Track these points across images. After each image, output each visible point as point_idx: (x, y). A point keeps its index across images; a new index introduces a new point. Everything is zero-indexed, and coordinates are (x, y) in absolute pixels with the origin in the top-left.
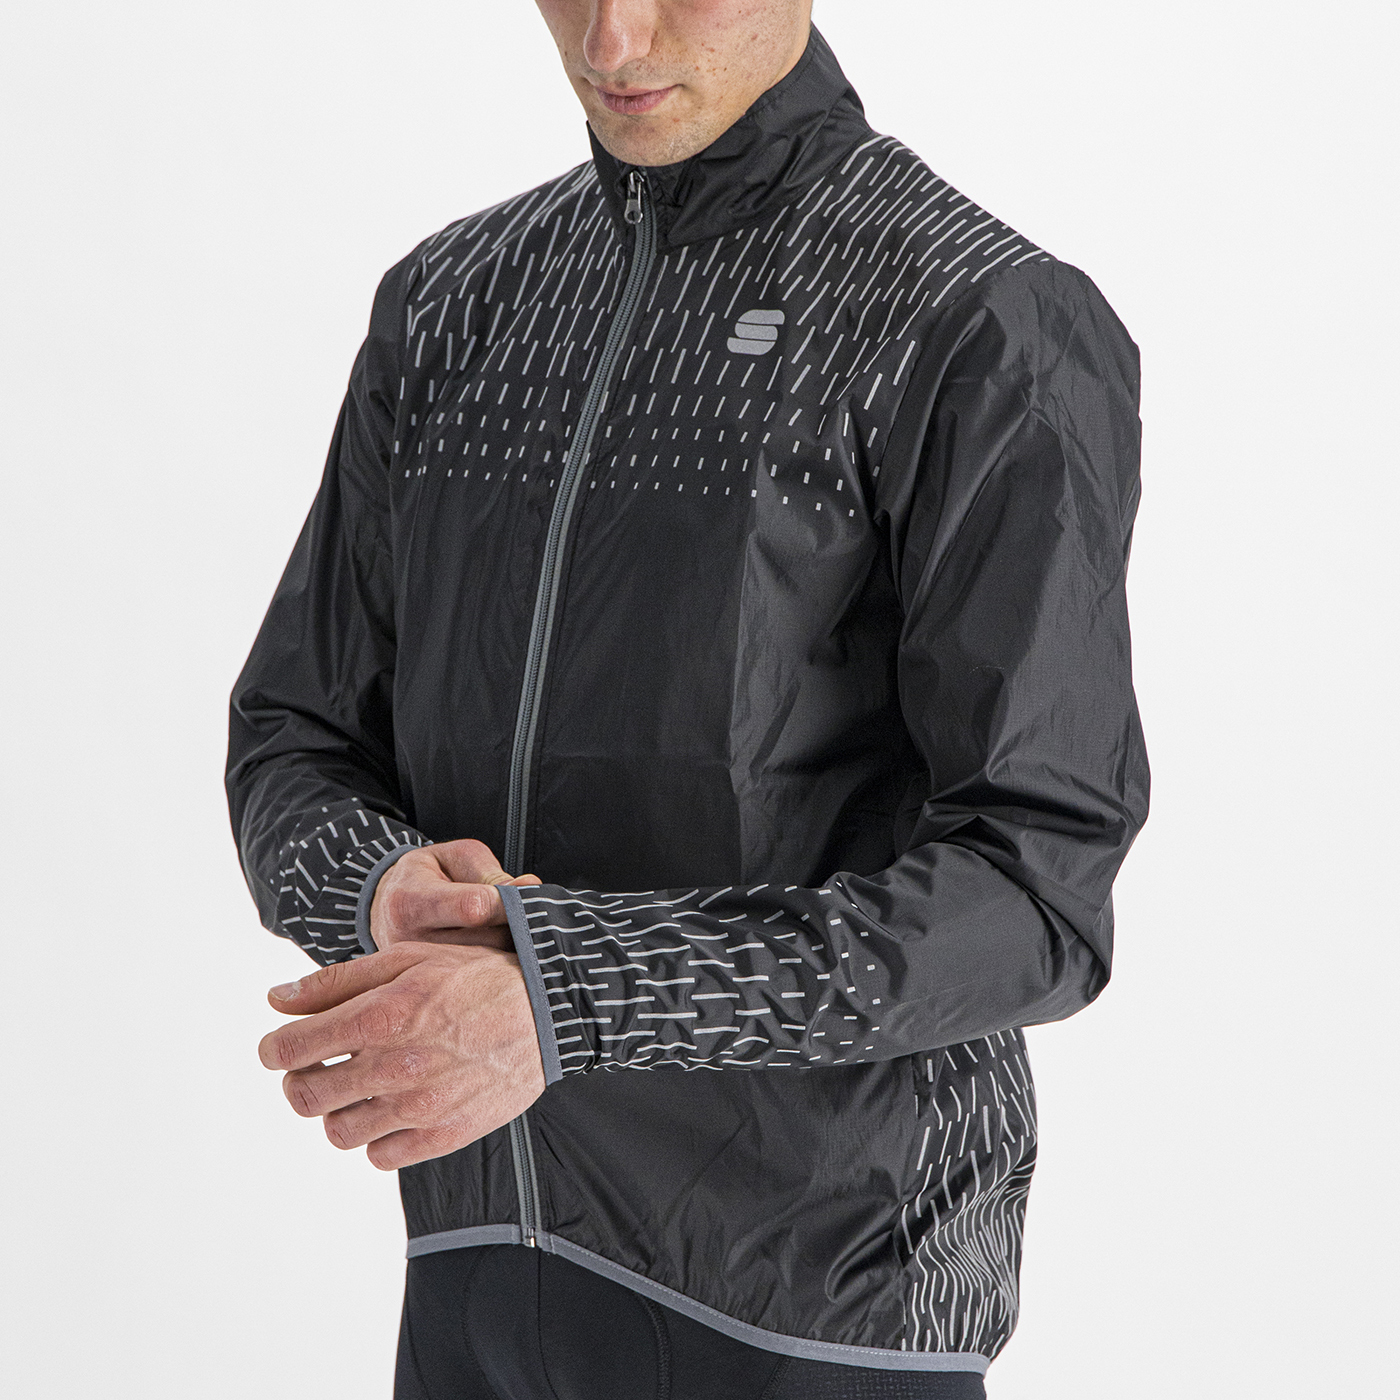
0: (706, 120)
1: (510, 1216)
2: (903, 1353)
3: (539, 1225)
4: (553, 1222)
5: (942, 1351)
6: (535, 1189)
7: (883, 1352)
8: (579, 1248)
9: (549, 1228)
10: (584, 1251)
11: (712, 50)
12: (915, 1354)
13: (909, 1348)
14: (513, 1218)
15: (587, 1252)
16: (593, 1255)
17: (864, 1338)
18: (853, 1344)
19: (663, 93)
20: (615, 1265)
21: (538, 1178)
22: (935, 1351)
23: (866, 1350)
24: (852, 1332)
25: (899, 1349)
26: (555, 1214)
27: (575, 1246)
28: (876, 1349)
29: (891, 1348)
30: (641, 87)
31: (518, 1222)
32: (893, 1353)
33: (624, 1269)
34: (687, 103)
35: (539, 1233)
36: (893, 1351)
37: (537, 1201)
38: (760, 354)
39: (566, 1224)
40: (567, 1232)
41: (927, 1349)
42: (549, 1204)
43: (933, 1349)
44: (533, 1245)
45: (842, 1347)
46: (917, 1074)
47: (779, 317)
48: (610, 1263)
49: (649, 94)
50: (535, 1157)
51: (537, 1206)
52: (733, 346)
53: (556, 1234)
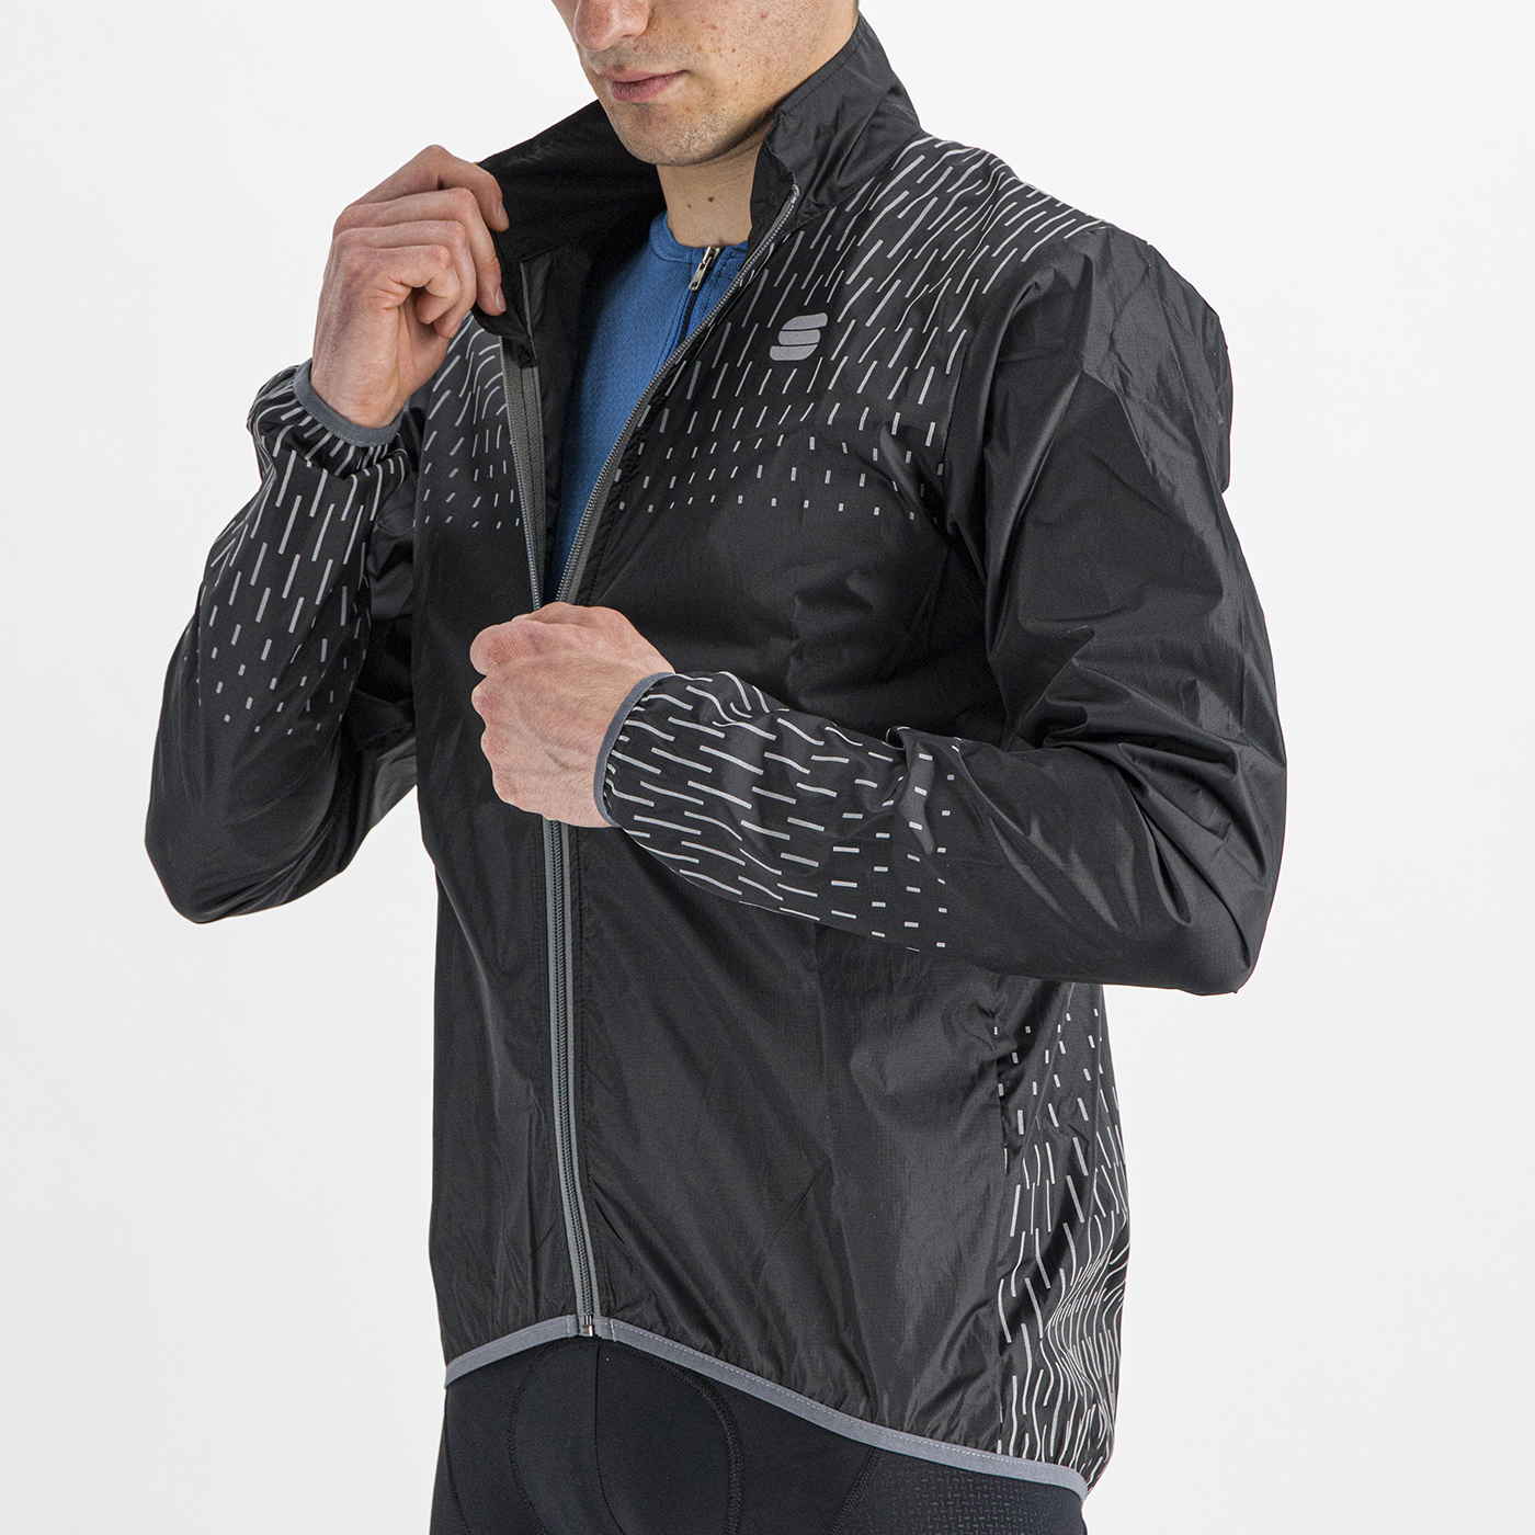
0: (723, 110)
1: (564, 1308)
2: (998, 1456)
3: (597, 1310)
4: (612, 1304)
5: (1040, 1460)
6: (593, 1270)
7: (976, 1453)
8: (642, 1331)
9: (608, 1313)
10: (647, 1334)
11: (714, 28)
12: (1011, 1459)
13: (1005, 1452)
14: (568, 1308)
15: (651, 1335)
16: (657, 1337)
17: (956, 1436)
18: (943, 1441)
19: (667, 78)
20: (682, 1347)
21: (595, 1258)
22: (1033, 1459)
23: (958, 1448)
24: (943, 1428)
25: (994, 1451)
26: (615, 1298)
27: (638, 1330)
28: (968, 1449)
29: (986, 1450)
30: (640, 70)
31: (574, 1312)
32: (988, 1454)
33: (692, 1351)
34: (698, 92)
35: (599, 1321)
36: (987, 1453)
37: (594, 1283)
38: (802, 358)
39: (626, 1306)
40: (628, 1314)
41: (1024, 1456)
42: (608, 1286)
43: (1031, 1456)
44: (591, 1334)
45: (932, 1442)
46: (1006, 1124)
47: (821, 319)
48: (677, 1345)
49: (653, 78)
50: (590, 1234)
51: (595, 1289)
52: (776, 354)
53: (616, 1318)
